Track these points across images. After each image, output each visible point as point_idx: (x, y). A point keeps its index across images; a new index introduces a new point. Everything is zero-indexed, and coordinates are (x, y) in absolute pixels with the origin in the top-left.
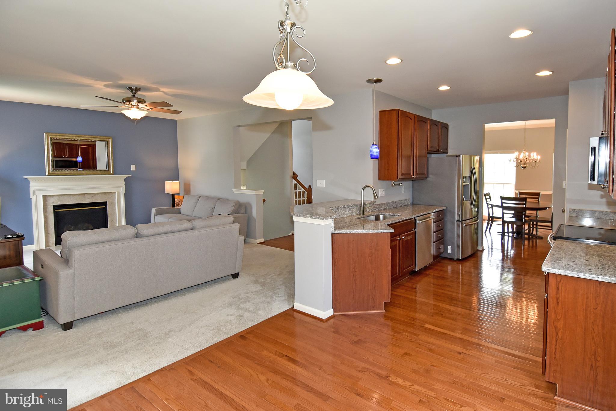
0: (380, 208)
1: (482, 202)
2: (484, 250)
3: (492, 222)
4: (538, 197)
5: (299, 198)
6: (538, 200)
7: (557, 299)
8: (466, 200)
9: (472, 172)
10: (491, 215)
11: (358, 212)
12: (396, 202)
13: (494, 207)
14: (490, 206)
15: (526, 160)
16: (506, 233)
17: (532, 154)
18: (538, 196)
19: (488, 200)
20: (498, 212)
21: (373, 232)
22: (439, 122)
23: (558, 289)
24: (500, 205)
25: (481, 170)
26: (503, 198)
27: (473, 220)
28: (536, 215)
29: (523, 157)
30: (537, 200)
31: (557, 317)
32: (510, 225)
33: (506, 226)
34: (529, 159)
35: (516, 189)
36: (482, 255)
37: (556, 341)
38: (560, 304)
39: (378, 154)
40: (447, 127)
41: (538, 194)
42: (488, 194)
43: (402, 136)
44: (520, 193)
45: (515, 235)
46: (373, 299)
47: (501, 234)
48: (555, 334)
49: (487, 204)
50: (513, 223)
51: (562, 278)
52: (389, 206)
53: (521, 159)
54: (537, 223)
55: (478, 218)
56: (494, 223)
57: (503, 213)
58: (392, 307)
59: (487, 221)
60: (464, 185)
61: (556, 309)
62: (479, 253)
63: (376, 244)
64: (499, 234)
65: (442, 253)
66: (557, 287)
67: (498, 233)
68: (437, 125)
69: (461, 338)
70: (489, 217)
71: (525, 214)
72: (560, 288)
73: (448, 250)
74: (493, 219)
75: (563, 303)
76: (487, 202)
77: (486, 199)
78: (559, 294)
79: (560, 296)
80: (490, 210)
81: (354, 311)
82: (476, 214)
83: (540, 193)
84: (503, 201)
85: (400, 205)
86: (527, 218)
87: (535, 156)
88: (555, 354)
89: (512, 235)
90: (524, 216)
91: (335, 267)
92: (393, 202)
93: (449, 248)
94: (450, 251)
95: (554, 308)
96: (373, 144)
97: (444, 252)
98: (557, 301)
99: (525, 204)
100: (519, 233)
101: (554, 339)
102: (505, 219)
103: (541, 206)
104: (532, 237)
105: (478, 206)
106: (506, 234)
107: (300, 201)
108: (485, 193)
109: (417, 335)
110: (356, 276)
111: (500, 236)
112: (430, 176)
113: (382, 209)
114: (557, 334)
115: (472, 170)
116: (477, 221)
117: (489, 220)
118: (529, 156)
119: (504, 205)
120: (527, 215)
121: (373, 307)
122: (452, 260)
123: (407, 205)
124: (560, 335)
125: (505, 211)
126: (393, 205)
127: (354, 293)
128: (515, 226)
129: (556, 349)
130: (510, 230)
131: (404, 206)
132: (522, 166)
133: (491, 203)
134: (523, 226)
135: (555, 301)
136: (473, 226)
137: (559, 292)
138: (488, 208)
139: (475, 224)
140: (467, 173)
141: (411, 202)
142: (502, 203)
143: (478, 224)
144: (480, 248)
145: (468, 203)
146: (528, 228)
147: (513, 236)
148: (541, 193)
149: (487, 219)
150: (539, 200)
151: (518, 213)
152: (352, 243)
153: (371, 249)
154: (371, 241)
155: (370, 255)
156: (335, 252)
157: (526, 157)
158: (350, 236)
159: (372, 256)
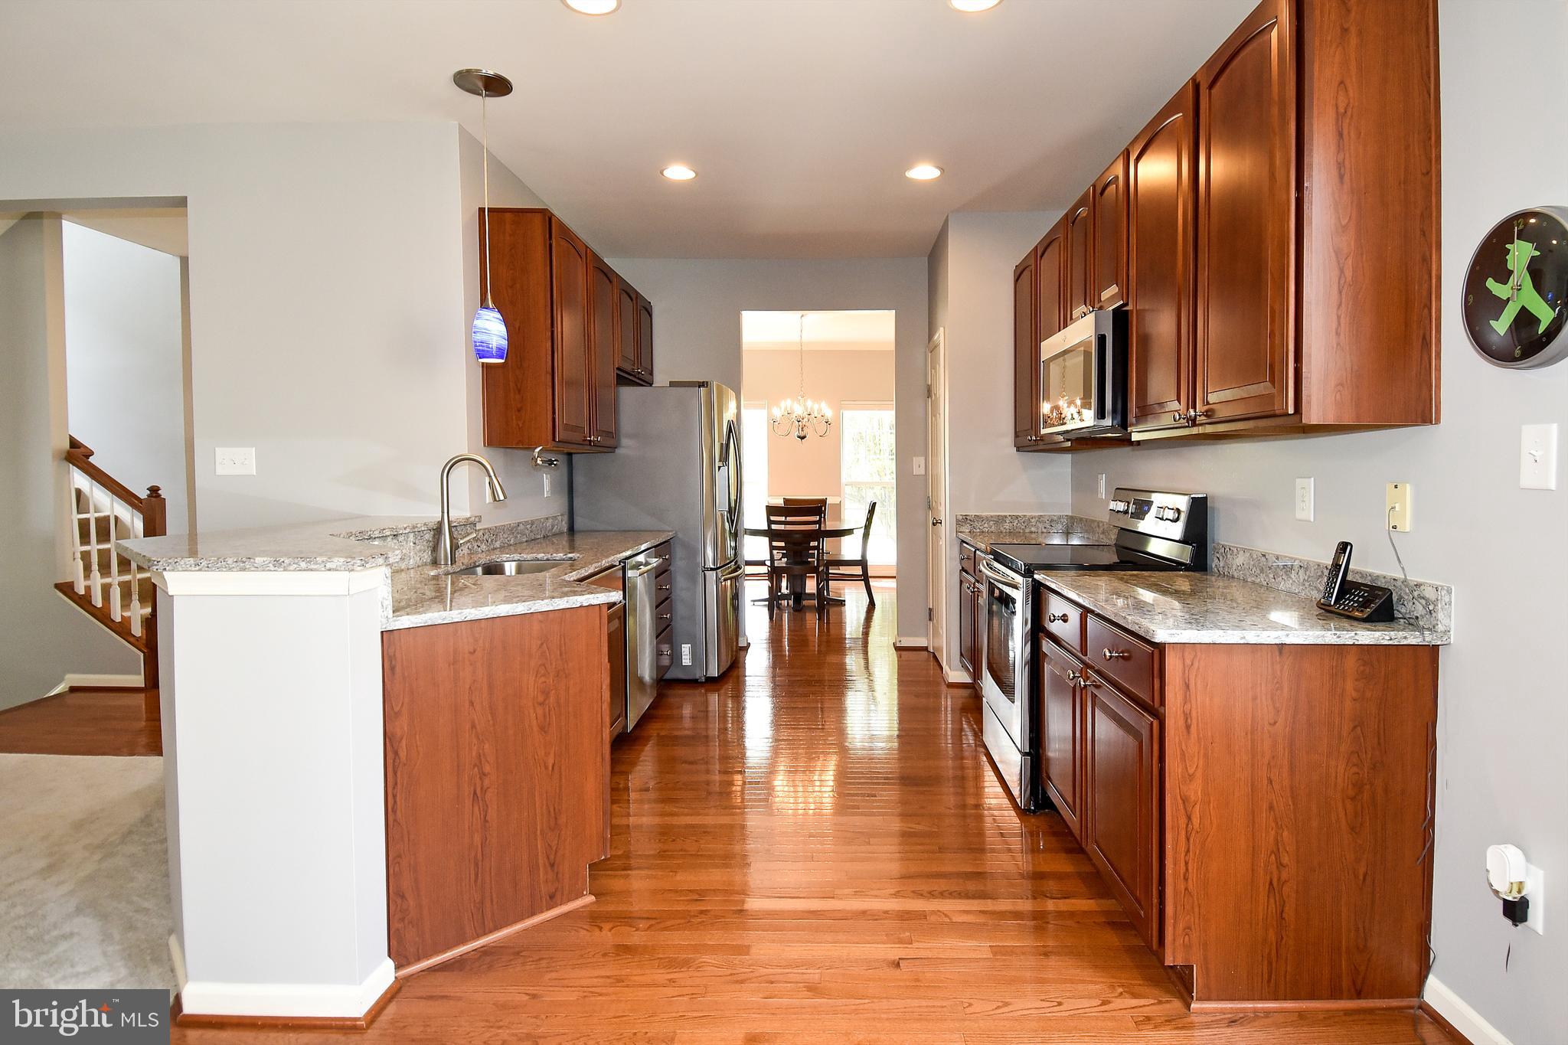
2: (749, 645)
5: (99, 542)
7: (1187, 716)
9: (730, 435)
11: (427, 557)
15: (806, 420)
21: (551, 608)
22: (635, 292)
23: (1188, 686)
26: (771, 510)
29: (800, 412)
31: (1187, 771)
34: (812, 418)
36: (745, 659)
37: (1188, 839)
38: (1193, 729)
39: (504, 343)
40: (649, 312)
41: (823, 503)
43: (561, 297)
44: (787, 502)
46: (552, 865)
48: (1183, 821)
51: (1196, 656)
52: (516, 537)
57: (772, 549)
58: (615, 876)
60: (720, 468)
61: (1184, 748)
62: (742, 656)
63: (561, 654)
65: (668, 668)
66: (1186, 683)
68: (631, 295)
69: (866, 911)
71: (817, 547)
72: (1192, 685)
73: (683, 657)
75: (1200, 725)
78: (1190, 702)
79: (1194, 706)
81: (478, 937)
83: (826, 499)
84: (772, 518)
88: (1186, 879)
91: (395, 773)
93: (686, 649)
94: (686, 660)
95: (1180, 744)
96: (487, 308)
97: (670, 666)
98: (1186, 721)
101: (1183, 833)
107: (104, 556)
109: (744, 950)
110: (484, 791)
112: (623, 443)
113: (497, 544)
114: (1189, 818)
115: (730, 429)
118: (813, 408)
119: (774, 527)
121: (552, 897)
122: (693, 683)
123: (559, 534)
124: (1196, 821)
125: (775, 544)
127: (476, 865)
129: (1186, 863)
132: (798, 432)
135: (1181, 723)
137: (1190, 695)
140: (723, 436)
141: (566, 525)
142: (770, 522)
144: (742, 643)
151: (795, 544)
152: (470, 661)
153: (544, 675)
154: (542, 644)
155: (541, 699)
156: (397, 709)
157: (807, 411)
158: (459, 632)
159: (545, 700)
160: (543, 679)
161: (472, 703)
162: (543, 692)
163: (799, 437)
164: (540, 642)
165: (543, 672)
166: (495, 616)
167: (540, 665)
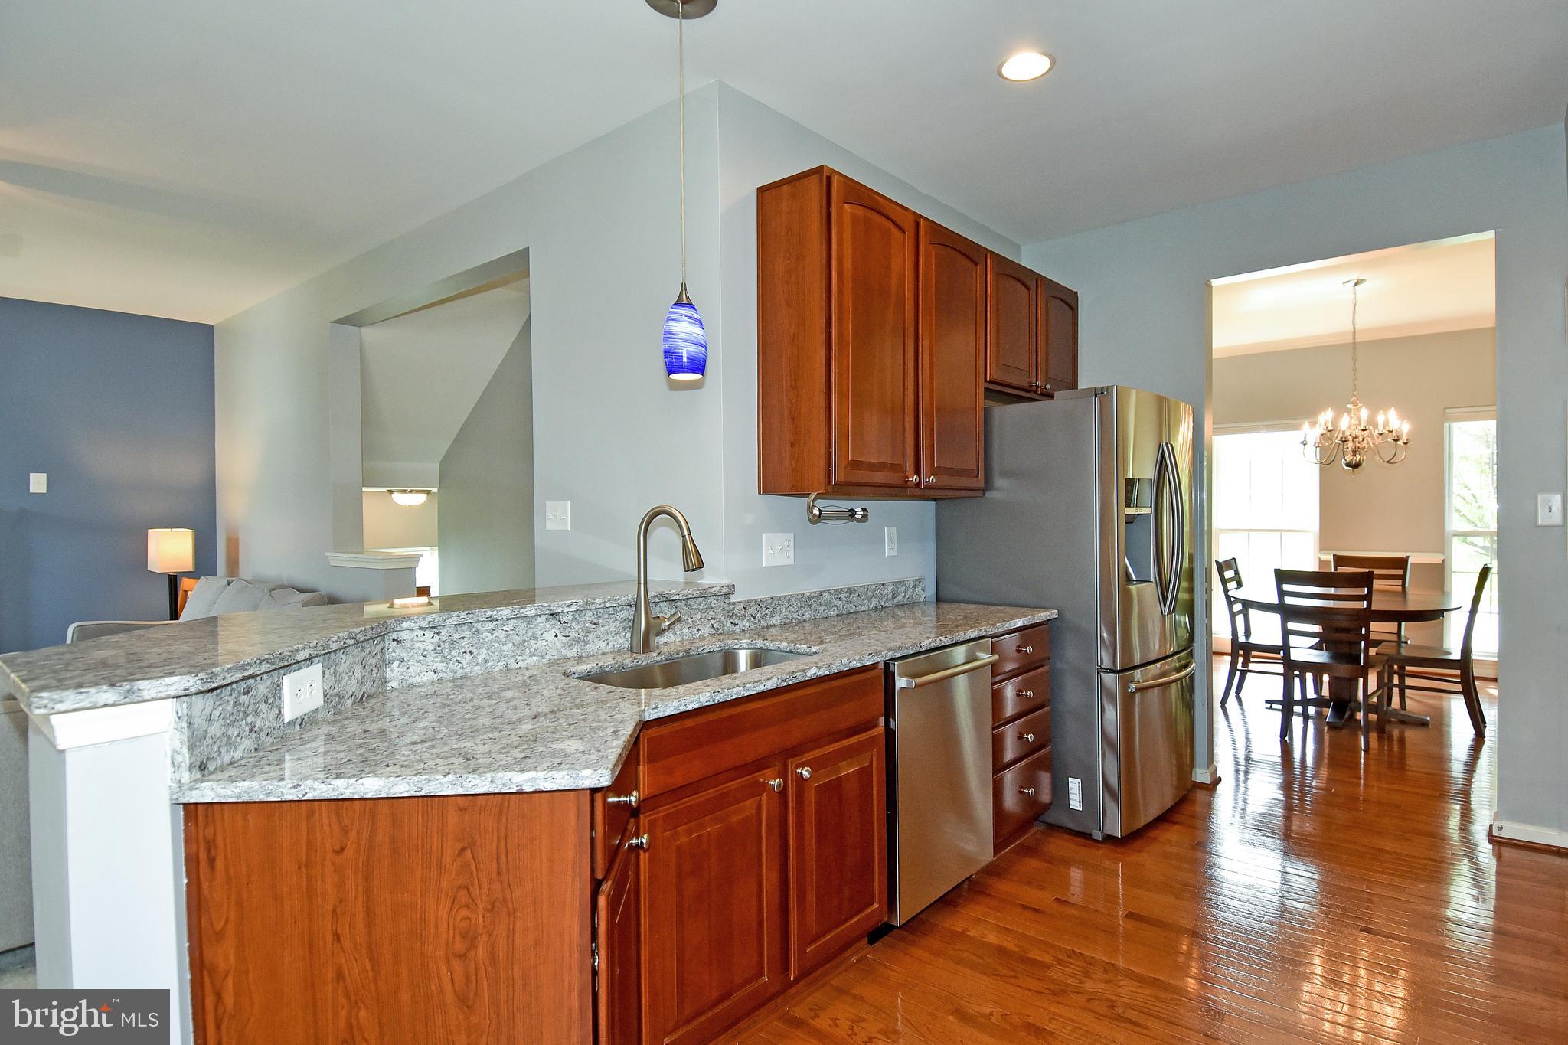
0: (764, 616)
1: (1209, 591)
2: (1219, 780)
3: (1246, 663)
4: (1400, 572)
6: (1403, 585)
8: (1139, 582)
9: (1163, 465)
10: (1242, 639)
12: (851, 591)
13: (1252, 612)
14: (1237, 607)
15: (1360, 439)
16: (1298, 703)
17: (1380, 418)
18: (1401, 569)
19: (1232, 585)
20: (1266, 629)
22: (1039, 279)
24: (1275, 600)
25: (1202, 462)
26: (1283, 577)
27: (1174, 662)
28: (1395, 638)
29: (1349, 428)
30: (1400, 582)
32: (1309, 676)
33: (1297, 681)
34: (1371, 436)
35: (1323, 548)
36: (1209, 807)
40: (1072, 304)
41: (1402, 563)
42: (1231, 564)
44: (1339, 560)
45: (1328, 712)
47: (1280, 707)
49: (1228, 598)
50: (1317, 669)
53: (1344, 432)
54: (1402, 668)
55: (1191, 655)
56: (1252, 666)
57: (1286, 633)
59: (1228, 659)
60: (1130, 520)
62: (1200, 795)
63: (500, 872)
64: (1271, 708)
65: (1048, 807)
67: (1269, 705)
68: (1028, 283)
70: (1236, 645)
71: (1366, 637)
73: (1071, 796)
74: (1249, 654)
76: (1226, 591)
77: (1224, 582)
80: (1240, 619)
82: (1184, 634)
83: (1408, 557)
84: (1287, 587)
85: (874, 602)
86: (1372, 651)
87: (1393, 420)
89: (1316, 712)
90: (1363, 642)
91: (218, 1027)
92: (836, 593)
93: (1074, 785)
94: (1075, 802)
96: (678, 304)
97: (1052, 802)
99: (1368, 598)
100: (1341, 703)
102: (1295, 655)
103: (1412, 606)
104: (1386, 722)
105: (1193, 608)
106: (1298, 709)
108: (1220, 561)
111: (1277, 717)
112: (999, 482)
115: (1163, 456)
116: (1186, 666)
117: (1234, 656)
118: (1371, 421)
119: (1288, 600)
120: (1373, 636)
122: (1084, 838)
123: (912, 604)
125: (1291, 626)
126: (839, 604)
128: (1326, 678)
130: (1311, 694)
131: (897, 606)
132: (1349, 458)
133: (1241, 594)
134: (1361, 680)
136: (1174, 687)
138: (1233, 615)
139: (1181, 679)
140: (1142, 468)
141: (931, 590)
142: (1282, 594)
143: (1191, 677)
144: (1201, 776)
145: (1147, 592)
146: (1375, 689)
147: (1319, 714)
148: (1410, 561)
149: (1229, 650)
150: (1407, 585)
151: (1338, 630)
152: (333, 864)
153: (467, 906)
154: (463, 849)
155: (459, 946)
156: (219, 926)
157: (1360, 424)
158: (317, 815)
159: (468, 950)
160: (465, 913)
161: (337, 937)
162: (464, 936)
163: (1348, 465)
164: (459, 846)
165: (463, 900)
166: (356, 797)
167: (460, 887)
